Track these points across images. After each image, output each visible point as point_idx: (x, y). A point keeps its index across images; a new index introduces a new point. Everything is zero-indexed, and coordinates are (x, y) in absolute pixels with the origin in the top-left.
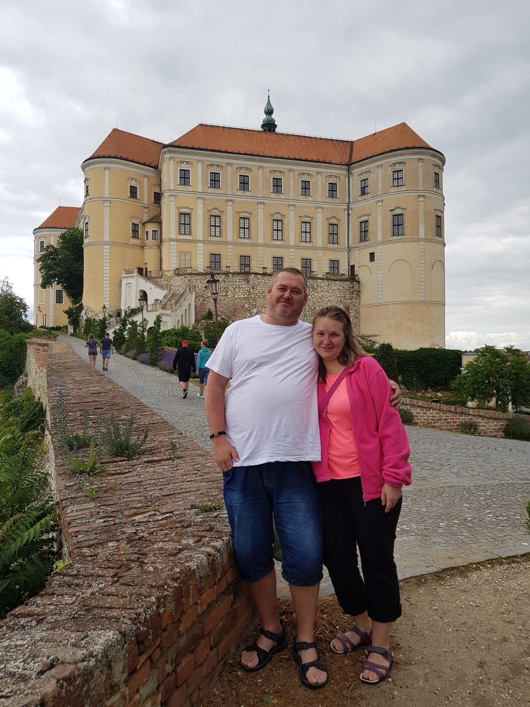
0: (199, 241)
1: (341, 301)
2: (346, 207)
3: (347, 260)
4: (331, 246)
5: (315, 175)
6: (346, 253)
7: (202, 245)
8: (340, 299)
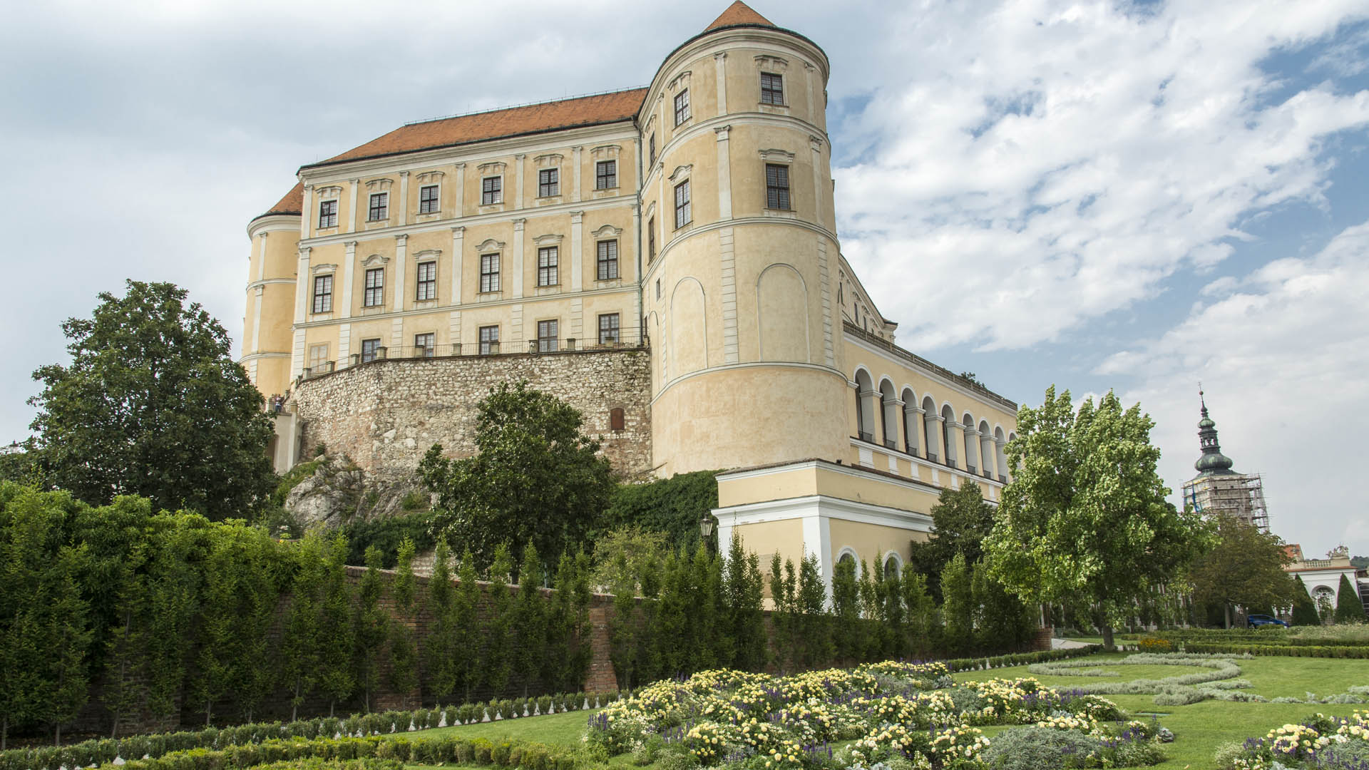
0: (342, 321)
1: (602, 395)
2: (636, 202)
3: (637, 310)
4: (602, 285)
5: (567, 154)
6: (636, 295)
7: (347, 326)
8: (599, 393)
